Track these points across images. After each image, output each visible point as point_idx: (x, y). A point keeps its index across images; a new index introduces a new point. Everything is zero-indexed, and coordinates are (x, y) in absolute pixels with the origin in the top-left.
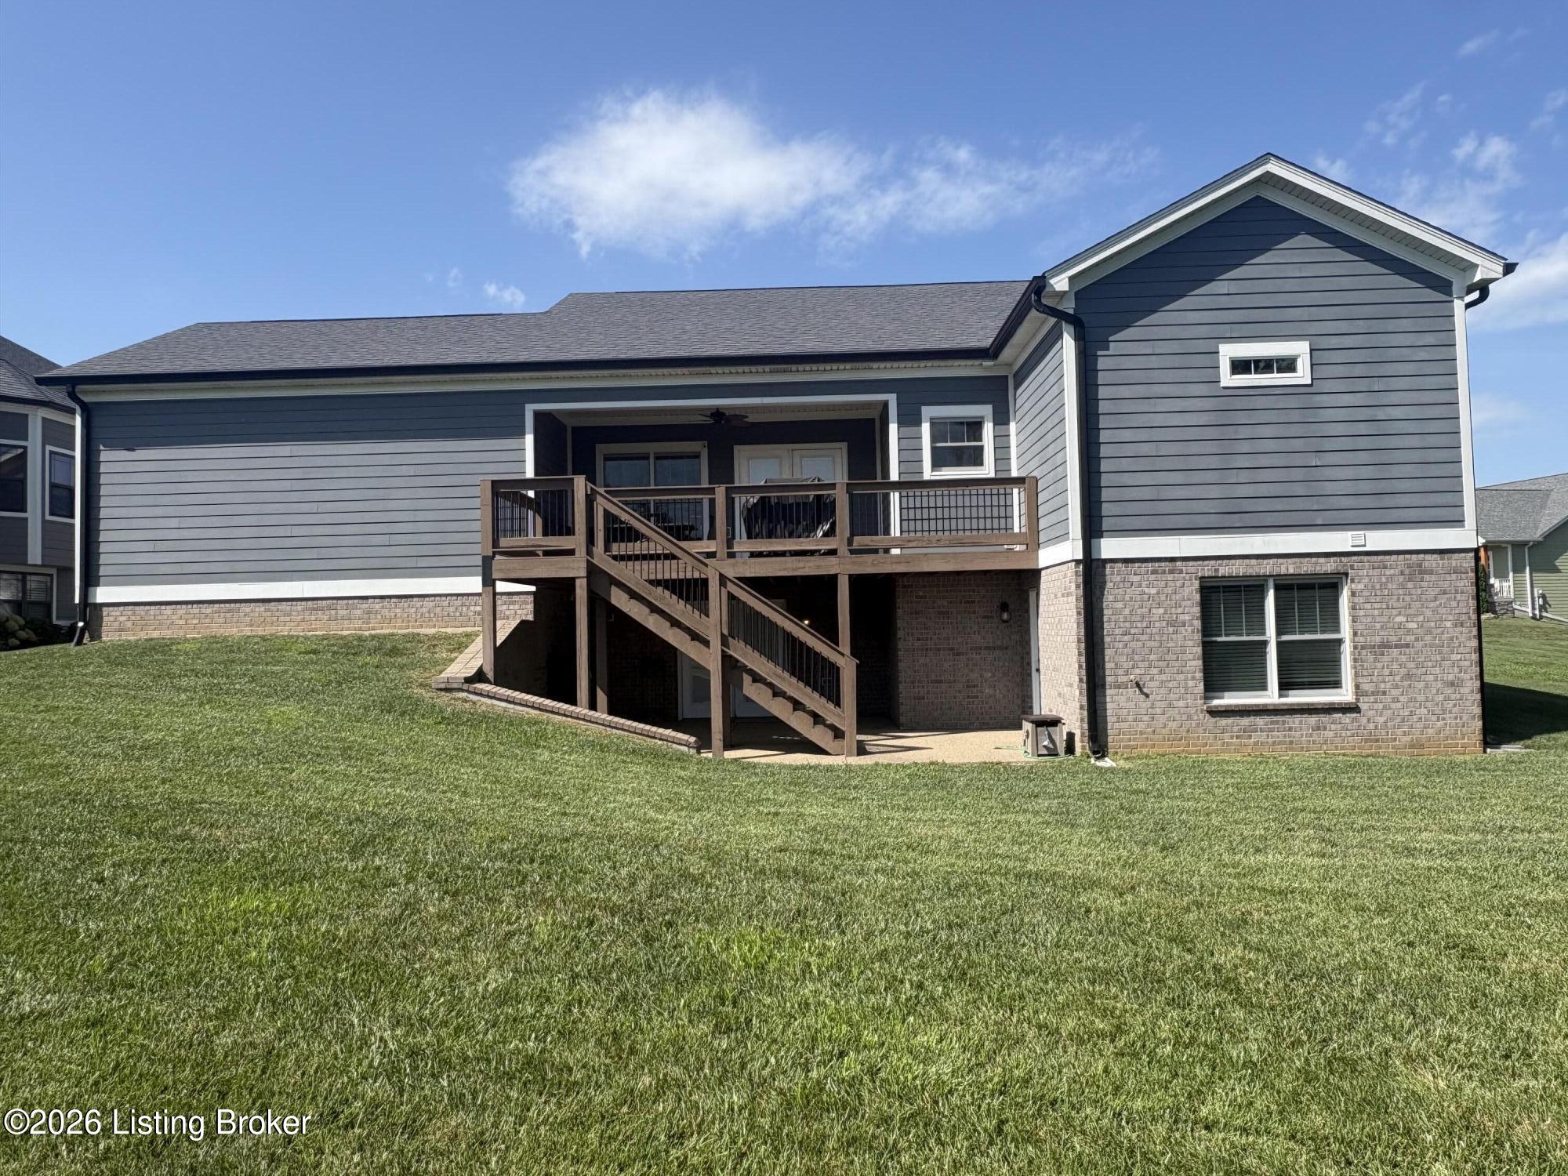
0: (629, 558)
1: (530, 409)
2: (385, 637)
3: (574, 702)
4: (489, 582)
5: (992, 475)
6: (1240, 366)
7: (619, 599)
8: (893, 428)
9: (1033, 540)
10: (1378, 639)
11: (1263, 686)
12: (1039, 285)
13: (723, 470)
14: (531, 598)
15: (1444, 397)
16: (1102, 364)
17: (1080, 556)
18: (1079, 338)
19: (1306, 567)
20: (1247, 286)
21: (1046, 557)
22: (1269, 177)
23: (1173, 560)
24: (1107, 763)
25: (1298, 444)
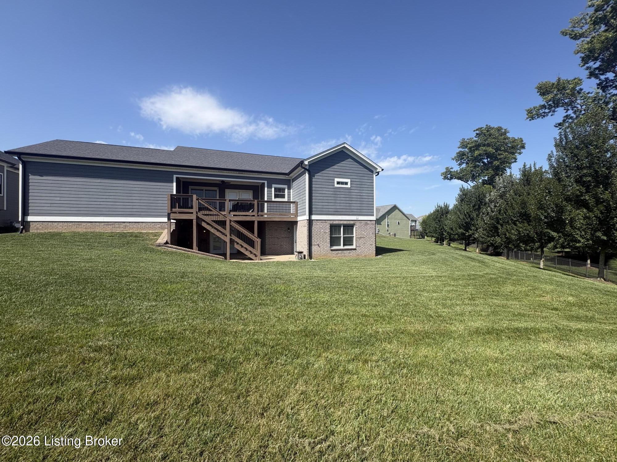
0: (207, 215)
1: (175, 176)
2: (132, 233)
3: (192, 249)
4: (169, 219)
5: (287, 201)
6: (338, 183)
7: (204, 225)
8: (266, 189)
9: (296, 215)
10: (360, 236)
11: (340, 245)
12: (302, 162)
13: (222, 195)
14: (174, 224)
15: (371, 192)
16: (313, 180)
17: (308, 219)
18: (309, 174)
19: (348, 222)
20: (340, 167)
21: (299, 219)
22: (345, 146)
23: (325, 220)
24: (313, 260)
25: (348, 199)
